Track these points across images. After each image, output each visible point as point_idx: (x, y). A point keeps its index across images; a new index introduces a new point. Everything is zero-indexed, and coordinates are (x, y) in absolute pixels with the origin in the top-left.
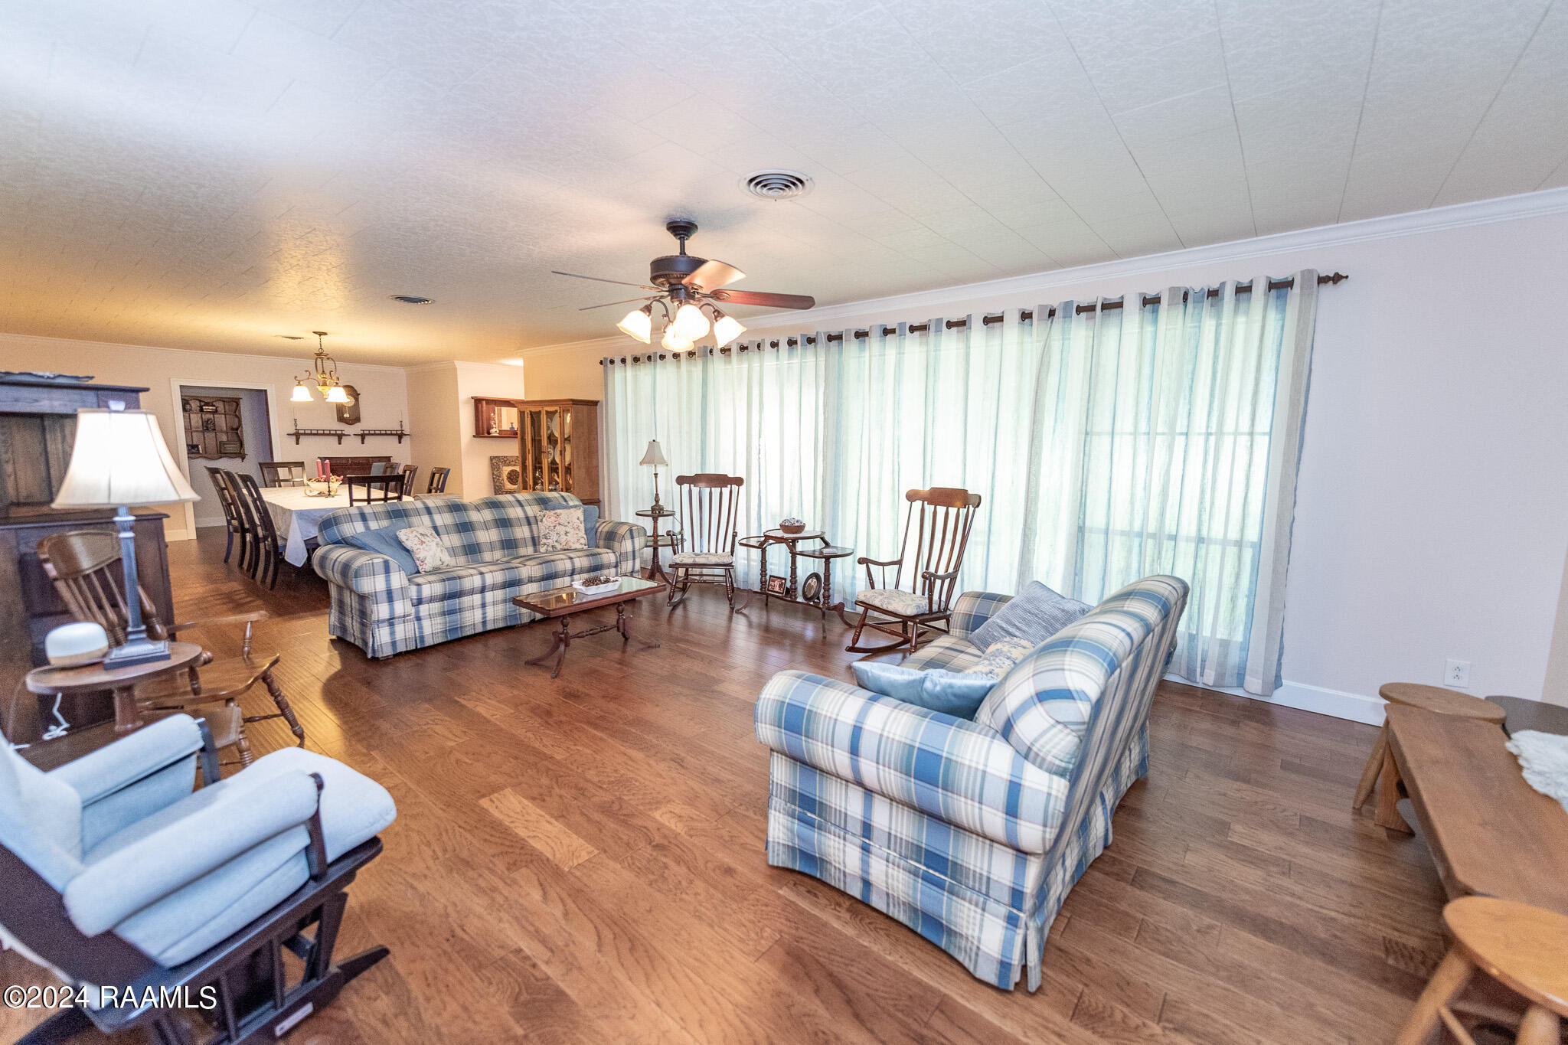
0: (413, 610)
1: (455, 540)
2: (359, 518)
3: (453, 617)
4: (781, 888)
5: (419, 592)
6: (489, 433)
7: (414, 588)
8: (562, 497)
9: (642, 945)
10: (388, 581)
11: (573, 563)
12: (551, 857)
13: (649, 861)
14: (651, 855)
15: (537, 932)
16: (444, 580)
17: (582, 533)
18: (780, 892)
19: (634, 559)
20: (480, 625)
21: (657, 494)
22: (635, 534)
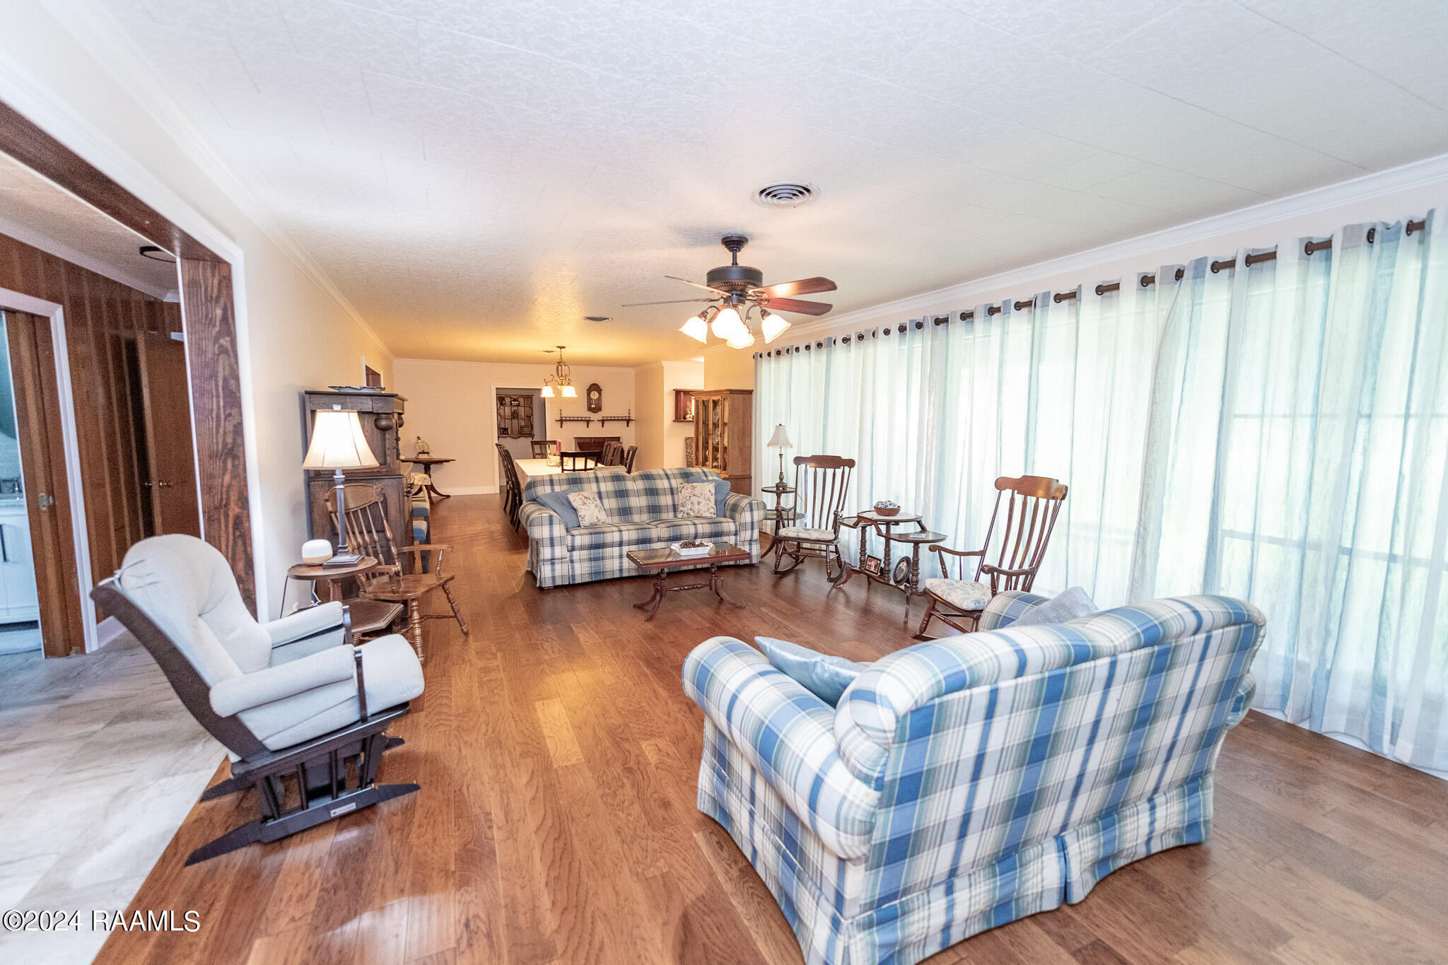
0: (568, 555)
1: (611, 503)
2: (549, 483)
3: (597, 563)
4: (697, 832)
5: (573, 541)
6: (685, 418)
7: (569, 538)
8: (704, 472)
9: (566, 839)
10: (551, 531)
11: (696, 529)
12: (552, 755)
13: (614, 778)
14: (619, 774)
15: (508, 804)
16: (591, 534)
17: (712, 504)
18: (695, 835)
19: (752, 529)
20: (618, 572)
21: (781, 473)
22: (755, 507)
